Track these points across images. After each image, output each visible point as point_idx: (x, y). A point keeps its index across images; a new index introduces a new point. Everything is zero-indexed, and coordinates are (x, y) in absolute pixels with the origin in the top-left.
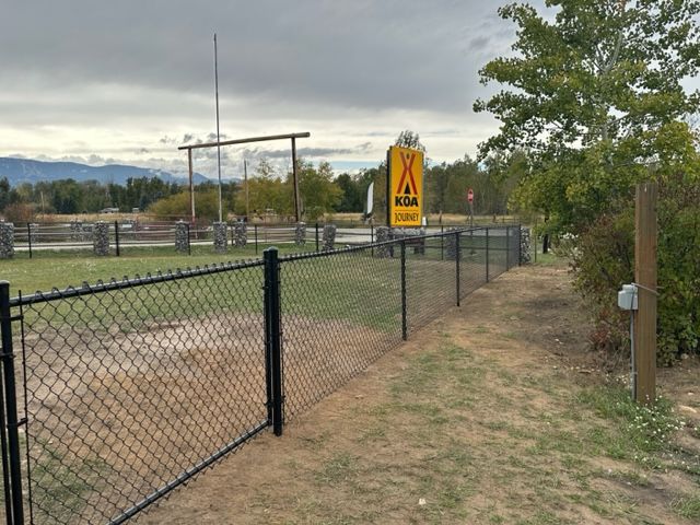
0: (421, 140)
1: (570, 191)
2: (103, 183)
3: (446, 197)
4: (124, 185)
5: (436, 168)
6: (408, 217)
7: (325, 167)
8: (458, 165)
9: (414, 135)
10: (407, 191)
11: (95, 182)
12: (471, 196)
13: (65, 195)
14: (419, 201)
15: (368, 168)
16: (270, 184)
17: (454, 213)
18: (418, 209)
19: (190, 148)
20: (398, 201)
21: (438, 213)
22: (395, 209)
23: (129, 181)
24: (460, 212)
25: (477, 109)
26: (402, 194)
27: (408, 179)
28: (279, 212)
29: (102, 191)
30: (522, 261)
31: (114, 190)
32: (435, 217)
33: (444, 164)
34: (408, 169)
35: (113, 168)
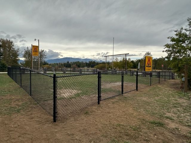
0: (151, 54)
1: (179, 65)
2: (84, 62)
3: (157, 66)
4: (88, 62)
5: (154, 59)
6: (149, 69)
7: (129, 59)
8: (160, 59)
9: (149, 53)
10: (149, 64)
11: (83, 62)
12: (163, 66)
13: (78, 64)
14: (151, 66)
15: (138, 59)
16: (118, 62)
17: (159, 70)
18: (151, 68)
19: (106, 56)
20: (147, 66)
21: (155, 69)
22: (146, 68)
23: (89, 62)
24: (160, 69)
25: (163, 52)
26: (148, 65)
27: (149, 62)
28: (119, 68)
29: (84, 64)
30: (173, 78)
31: (86, 63)
32: (154, 70)
33: (156, 58)
34: (149, 60)
35: (86, 59)
